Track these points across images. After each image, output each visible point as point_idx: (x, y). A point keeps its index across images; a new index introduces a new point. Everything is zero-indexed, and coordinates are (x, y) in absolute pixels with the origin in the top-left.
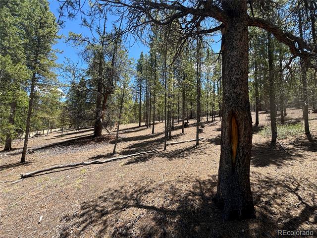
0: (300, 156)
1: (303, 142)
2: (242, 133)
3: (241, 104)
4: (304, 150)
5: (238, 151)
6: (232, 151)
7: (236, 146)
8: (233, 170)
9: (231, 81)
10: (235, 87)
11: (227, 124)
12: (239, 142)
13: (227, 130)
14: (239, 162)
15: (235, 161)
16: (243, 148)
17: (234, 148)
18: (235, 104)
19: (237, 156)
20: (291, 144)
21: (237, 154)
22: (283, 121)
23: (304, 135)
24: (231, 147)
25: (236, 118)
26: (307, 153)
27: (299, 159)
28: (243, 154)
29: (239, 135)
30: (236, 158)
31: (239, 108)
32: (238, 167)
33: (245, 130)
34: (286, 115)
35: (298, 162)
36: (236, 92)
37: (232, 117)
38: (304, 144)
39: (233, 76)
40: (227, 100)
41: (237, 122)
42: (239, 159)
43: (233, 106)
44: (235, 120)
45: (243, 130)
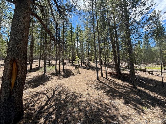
0: (52, 79)
1: (54, 73)
2: (20, 71)
3: (21, 54)
4: (54, 76)
5: (16, 83)
6: (11, 84)
7: (15, 80)
8: (11, 96)
9: (15, 39)
10: (17, 43)
11: (9, 66)
12: (17, 77)
13: (8, 70)
14: (15, 89)
15: (13, 89)
16: (19, 81)
17: (13, 81)
18: (16, 54)
19: (14, 86)
20: (50, 74)
21: (15, 85)
22: (50, 65)
23: (55, 70)
24: (11, 81)
25: (16, 62)
26: (54, 77)
27: (51, 80)
28: (19, 84)
29: (17, 73)
30: (14, 87)
31: (19, 57)
32: (14, 93)
33: (22, 69)
34: (51, 62)
35: (51, 81)
36: (18, 47)
37: (13, 62)
38: (54, 74)
39: (17, 37)
40: (10, 51)
41: (17, 65)
42: (16, 88)
43: (15, 55)
44: (15, 64)
45: (21, 70)
